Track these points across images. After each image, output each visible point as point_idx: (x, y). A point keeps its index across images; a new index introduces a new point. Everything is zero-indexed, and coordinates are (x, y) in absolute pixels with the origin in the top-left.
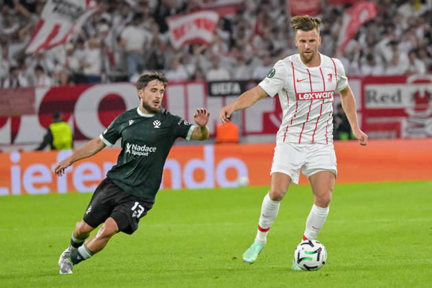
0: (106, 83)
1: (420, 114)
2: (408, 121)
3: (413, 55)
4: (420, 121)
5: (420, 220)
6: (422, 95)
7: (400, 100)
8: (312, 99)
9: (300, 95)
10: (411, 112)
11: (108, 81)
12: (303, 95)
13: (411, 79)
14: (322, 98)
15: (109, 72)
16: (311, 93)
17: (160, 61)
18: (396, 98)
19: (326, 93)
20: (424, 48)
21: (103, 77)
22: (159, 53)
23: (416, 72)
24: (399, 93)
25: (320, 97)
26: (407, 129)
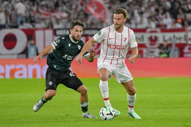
0: (7, 28)
1: (152, 47)
2: (147, 50)
3: (150, 20)
4: (152, 50)
5: (151, 95)
6: (153, 38)
7: (143, 40)
8: (114, 48)
9: (109, 45)
10: (148, 46)
11: (9, 27)
12: (110, 45)
13: (149, 30)
14: (119, 48)
15: (9, 23)
16: (115, 46)
17: (33, 19)
18: (141, 39)
19: (122, 47)
20: (155, 16)
21: (7, 26)
22: (32, 15)
23: (151, 27)
24: (143, 37)
25: (118, 48)
26: (146, 54)
